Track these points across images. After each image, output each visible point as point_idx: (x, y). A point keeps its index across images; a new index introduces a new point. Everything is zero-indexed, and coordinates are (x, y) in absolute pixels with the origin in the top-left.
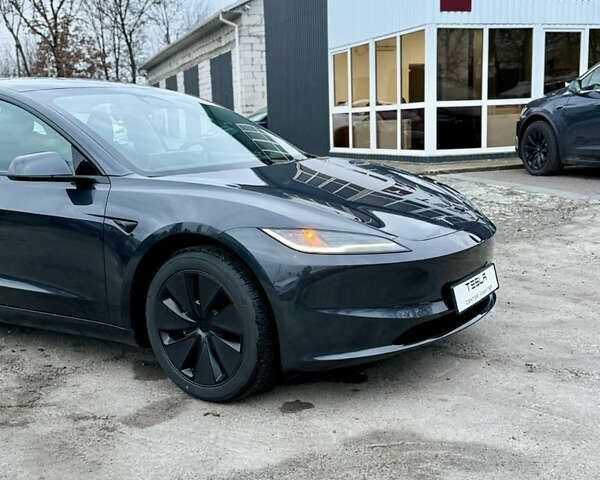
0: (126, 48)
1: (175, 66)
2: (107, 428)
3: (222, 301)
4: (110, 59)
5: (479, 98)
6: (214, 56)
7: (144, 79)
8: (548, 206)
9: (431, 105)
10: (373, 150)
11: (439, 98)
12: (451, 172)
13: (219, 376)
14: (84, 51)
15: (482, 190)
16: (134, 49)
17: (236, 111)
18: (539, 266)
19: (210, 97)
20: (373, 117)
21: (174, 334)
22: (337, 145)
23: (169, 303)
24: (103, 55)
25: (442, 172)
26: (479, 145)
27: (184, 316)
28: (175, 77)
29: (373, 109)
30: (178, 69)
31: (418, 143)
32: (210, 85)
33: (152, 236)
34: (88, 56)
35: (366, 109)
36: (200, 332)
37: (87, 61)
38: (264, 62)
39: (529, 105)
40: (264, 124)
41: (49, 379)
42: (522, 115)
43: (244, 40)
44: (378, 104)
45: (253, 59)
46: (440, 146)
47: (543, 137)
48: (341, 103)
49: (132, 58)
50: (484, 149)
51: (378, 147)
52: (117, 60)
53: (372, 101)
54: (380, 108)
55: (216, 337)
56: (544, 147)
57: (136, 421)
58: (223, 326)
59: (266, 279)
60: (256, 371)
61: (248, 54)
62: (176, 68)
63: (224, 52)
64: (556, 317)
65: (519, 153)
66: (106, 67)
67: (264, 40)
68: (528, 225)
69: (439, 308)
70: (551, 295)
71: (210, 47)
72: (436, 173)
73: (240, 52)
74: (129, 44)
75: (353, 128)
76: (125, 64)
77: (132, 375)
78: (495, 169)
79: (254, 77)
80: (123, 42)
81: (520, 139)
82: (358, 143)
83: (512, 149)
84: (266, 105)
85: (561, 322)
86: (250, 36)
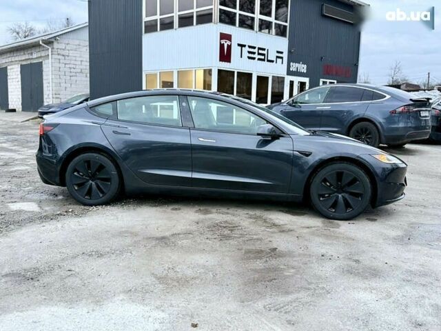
6: (25, 63)
43: (54, 56)
45: (60, 68)
61: (56, 65)
63: (35, 61)
73: (52, 63)
79: (60, 78)
86: (58, 54)
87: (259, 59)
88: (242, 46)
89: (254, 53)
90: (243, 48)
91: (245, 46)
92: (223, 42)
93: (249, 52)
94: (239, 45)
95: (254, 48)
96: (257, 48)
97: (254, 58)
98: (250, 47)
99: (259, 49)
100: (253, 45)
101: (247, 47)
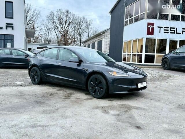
0: (79, 37)
1: (90, 42)
2: (82, 100)
3: (100, 82)
4: (76, 40)
5: (154, 53)
6: (99, 41)
7: (83, 44)
8: (165, 76)
9: (144, 54)
10: (131, 62)
11: (145, 52)
12: (147, 68)
13: (99, 94)
14: (70, 38)
15: (152, 72)
16: (81, 38)
17: (102, 52)
18: (159, 86)
19: (97, 49)
20: (131, 56)
21: (92, 87)
22: (123, 61)
23: (92, 82)
24: (74, 39)
25: (145, 68)
26: (154, 63)
27: (94, 85)
28: (90, 44)
29: (132, 54)
30: (91, 43)
31: (141, 61)
32: (97, 47)
33: (89, 73)
34: (71, 39)
35: (130, 54)
36: (96, 87)
37: (71, 40)
38: (109, 42)
39: (164, 55)
40: (108, 55)
41: (71, 94)
42: (163, 57)
43: (105, 38)
44: (133, 53)
46: (145, 62)
47: (167, 62)
48: (125, 52)
49: (80, 40)
50: (155, 64)
51: (132, 62)
52: (77, 40)
53: (131, 52)
54: (133, 54)
55: (99, 88)
56: (167, 64)
57: (86, 99)
58: (100, 86)
59: (108, 80)
60: (105, 94)
61: (106, 41)
62: (90, 43)
63: (101, 40)
64: (159, 93)
65: (162, 65)
66: (75, 41)
67: (109, 38)
68: (160, 79)
69: (135, 87)
70: (160, 90)
71: (98, 39)
72: (144, 68)
73: (104, 40)
74: (80, 37)
75: (127, 58)
76: (79, 41)
77: (84, 94)
78: (157, 68)
79: (107, 45)
80: (79, 36)
81: (162, 62)
82: (128, 61)
83: (160, 64)
84: (109, 51)
85: (160, 94)
86: (107, 37)
87: (171, 33)
88: (160, 27)
89: (168, 30)
90: (161, 28)
91: (162, 27)
92: (149, 26)
93: (165, 30)
94: (158, 27)
95: (168, 28)
96: (170, 28)
97: (168, 33)
98: (165, 27)
99: (171, 28)
100: (167, 27)
101: (163, 28)
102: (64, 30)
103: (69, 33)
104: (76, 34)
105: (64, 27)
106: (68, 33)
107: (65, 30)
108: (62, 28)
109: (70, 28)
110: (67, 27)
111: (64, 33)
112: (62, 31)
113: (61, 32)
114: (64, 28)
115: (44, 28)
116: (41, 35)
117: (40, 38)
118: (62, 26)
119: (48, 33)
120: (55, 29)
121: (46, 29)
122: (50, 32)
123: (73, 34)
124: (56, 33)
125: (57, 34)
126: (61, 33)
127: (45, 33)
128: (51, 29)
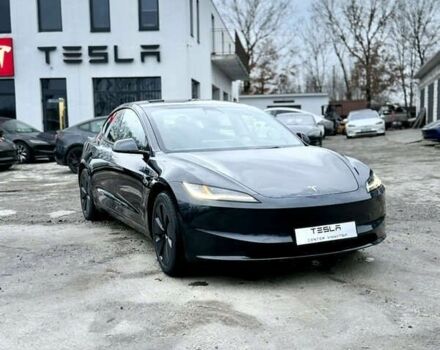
0: (420, 62)
14: (387, 67)
24: (402, 69)
34: (389, 70)
37: (388, 73)
66: (403, 77)
102: (365, 43)
103: (384, 51)
104: (407, 52)
105: (364, 35)
106: (379, 52)
107: (369, 43)
108: (358, 38)
109: (385, 35)
110: (374, 34)
111: (365, 52)
112: (359, 46)
113: (357, 51)
114: (365, 38)
115: (303, 46)
116: (294, 67)
117: (290, 77)
118: (358, 30)
119: (316, 58)
120: (338, 45)
121: (311, 49)
122: (320, 57)
123: (396, 54)
124: (338, 55)
125: (341, 60)
126: (354, 55)
127: (305, 59)
128: (322, 47)
